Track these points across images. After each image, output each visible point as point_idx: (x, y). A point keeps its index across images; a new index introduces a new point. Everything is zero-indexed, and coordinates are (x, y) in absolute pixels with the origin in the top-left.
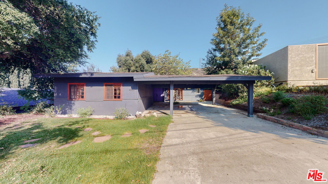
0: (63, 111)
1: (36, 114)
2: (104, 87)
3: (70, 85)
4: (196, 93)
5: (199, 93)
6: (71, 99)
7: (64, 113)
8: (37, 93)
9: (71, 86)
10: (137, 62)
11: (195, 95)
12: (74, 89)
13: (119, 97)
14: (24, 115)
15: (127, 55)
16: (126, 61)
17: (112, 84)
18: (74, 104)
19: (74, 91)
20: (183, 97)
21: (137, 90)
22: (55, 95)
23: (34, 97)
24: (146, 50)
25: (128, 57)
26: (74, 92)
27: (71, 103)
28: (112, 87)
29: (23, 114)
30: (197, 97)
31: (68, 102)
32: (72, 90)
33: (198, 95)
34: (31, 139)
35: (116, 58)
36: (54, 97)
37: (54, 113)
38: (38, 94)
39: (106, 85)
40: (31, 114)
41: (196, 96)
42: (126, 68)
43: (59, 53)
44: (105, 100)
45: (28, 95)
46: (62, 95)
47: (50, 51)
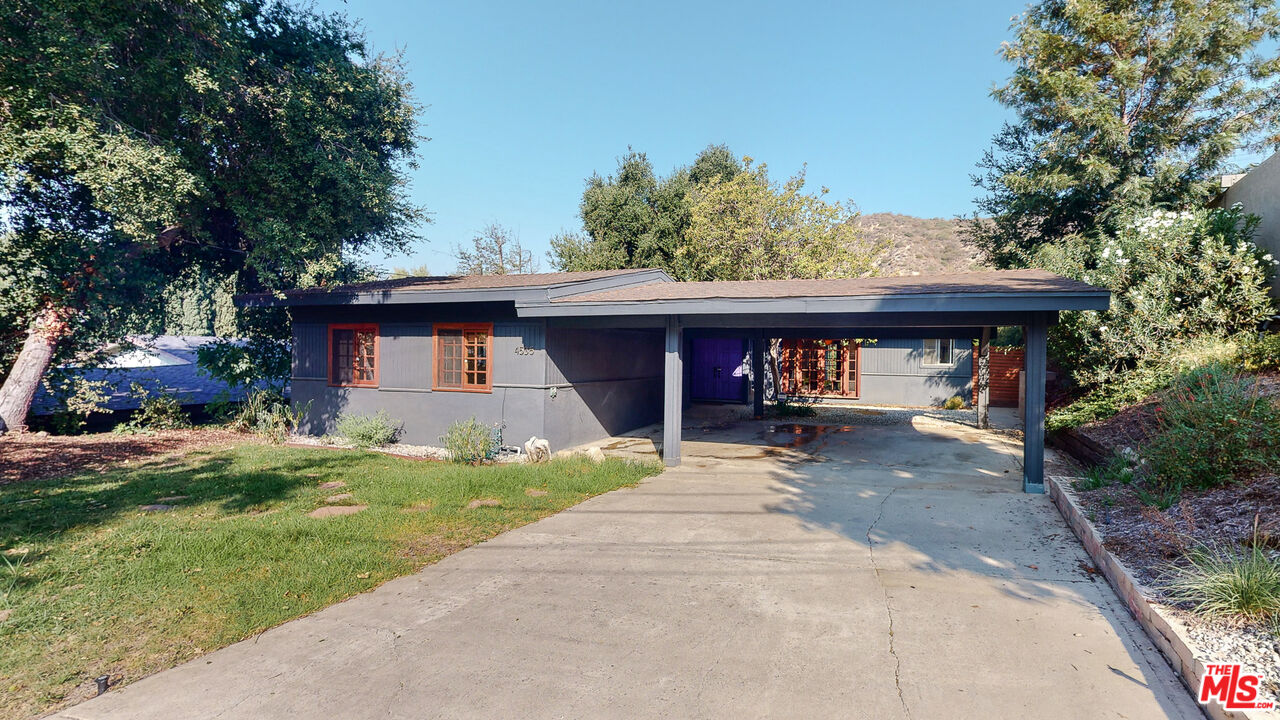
0: (315, 422)
1: (243, 430)
2: (436, 338)
3: (334, 330)
4: (931, 363)
5: (950, 365)
6: (337, 382)
7: (318, 431)
8: (245, 360)
9: (337, 335)
10: (664, 208)
11: (926, 373)
12: (345, 346)
13: (482, 379)
14: (210, 430)
15: (626, 179)
16: (617, 206)
17: (457, 328)
18: (344, 398)
19: (348, 352)
20: (862, 380)
21: (544, 351)
22: (293, 365)
23: (238, 371)
24: (717, 143)
25: (629, 190)
26: (348, 356)
27: (338, 396)
28: (461, 340)
29: (207, 427)
30: (937, 384)
31: (329, 393)
32: (343, 350)
33: (941, 375)
34: (174, 495)
35: (582, 196)
36: (290, 371)
37: (282, 427)
38: (251, 363)
39: (441, 333)
40: (231, 429)
41: (930, 378)
42: (615, 237)
43: (273, 231)
44: (438, 388)
45: (220, 364)
46: (312, 365)
47: (250, 228)
